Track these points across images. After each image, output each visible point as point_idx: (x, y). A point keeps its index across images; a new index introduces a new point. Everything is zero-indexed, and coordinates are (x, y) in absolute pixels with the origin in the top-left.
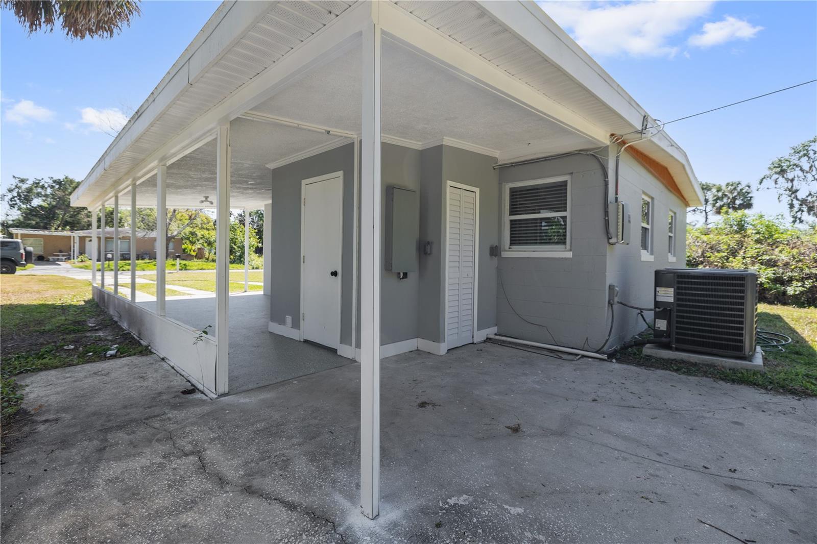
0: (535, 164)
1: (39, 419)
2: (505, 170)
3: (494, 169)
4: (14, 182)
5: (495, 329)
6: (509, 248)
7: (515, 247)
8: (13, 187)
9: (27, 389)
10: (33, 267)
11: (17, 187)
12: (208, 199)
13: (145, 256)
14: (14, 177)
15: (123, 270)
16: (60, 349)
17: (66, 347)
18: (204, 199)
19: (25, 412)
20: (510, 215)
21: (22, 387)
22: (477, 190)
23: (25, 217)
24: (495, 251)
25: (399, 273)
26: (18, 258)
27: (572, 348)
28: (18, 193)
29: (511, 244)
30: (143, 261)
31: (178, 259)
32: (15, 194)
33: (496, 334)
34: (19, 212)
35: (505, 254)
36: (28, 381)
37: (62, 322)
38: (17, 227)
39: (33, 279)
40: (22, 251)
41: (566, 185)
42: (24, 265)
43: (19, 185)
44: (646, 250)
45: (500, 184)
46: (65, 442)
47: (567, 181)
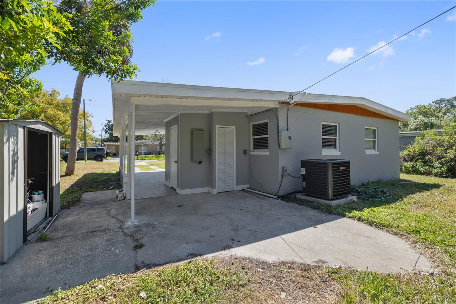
0: (258, 115)
1: (82, 202)
2: (250, 117)
3: (245, 117)
4: (107, 122)
5: (248, 186)
6: (253, 150)
7: (255, 150)
8: (107, 124)
9: (83, 196)
10: (111, 158)
11: (108, 124)
12: (158, 131)
13: (153, 153)
14: (107, 120)
15: (143, 160)
16: (98, 186)
17: (100, 186)
18: (156, 131)
19: (80, 200)
20: (253, 136)
21: (82, 195)
22: (234, 127)
23: (110, 137)
24: (245, 152)
25: (198, 162)
26: (104, 155)
27: (270, 194)
28: (108, 127)
29: (254, 149)
30: (152, 155)
31: (162, 154)
32: (107, 127)
33: (248, 188)
34: (109, 135)
35: (251, 153)
36: (85, 194)
37: (104, 179)
38: (108, 141)
39: (107, 163)
40: (105, 152)
41: (268, 124)
42: (106, 158)
43: (109, 123)
44: (336, 149)
45: (249, 123)
46: (84, 206)
47: (268, 122)
